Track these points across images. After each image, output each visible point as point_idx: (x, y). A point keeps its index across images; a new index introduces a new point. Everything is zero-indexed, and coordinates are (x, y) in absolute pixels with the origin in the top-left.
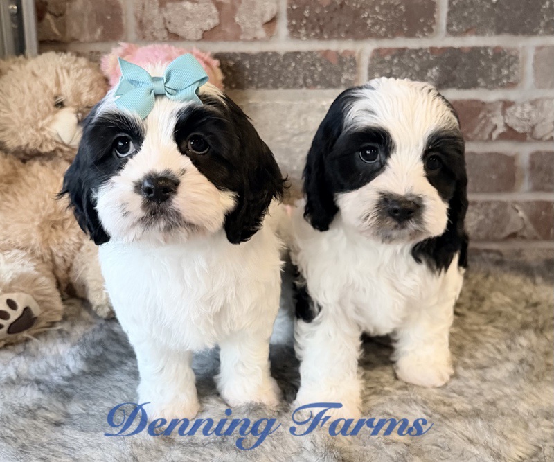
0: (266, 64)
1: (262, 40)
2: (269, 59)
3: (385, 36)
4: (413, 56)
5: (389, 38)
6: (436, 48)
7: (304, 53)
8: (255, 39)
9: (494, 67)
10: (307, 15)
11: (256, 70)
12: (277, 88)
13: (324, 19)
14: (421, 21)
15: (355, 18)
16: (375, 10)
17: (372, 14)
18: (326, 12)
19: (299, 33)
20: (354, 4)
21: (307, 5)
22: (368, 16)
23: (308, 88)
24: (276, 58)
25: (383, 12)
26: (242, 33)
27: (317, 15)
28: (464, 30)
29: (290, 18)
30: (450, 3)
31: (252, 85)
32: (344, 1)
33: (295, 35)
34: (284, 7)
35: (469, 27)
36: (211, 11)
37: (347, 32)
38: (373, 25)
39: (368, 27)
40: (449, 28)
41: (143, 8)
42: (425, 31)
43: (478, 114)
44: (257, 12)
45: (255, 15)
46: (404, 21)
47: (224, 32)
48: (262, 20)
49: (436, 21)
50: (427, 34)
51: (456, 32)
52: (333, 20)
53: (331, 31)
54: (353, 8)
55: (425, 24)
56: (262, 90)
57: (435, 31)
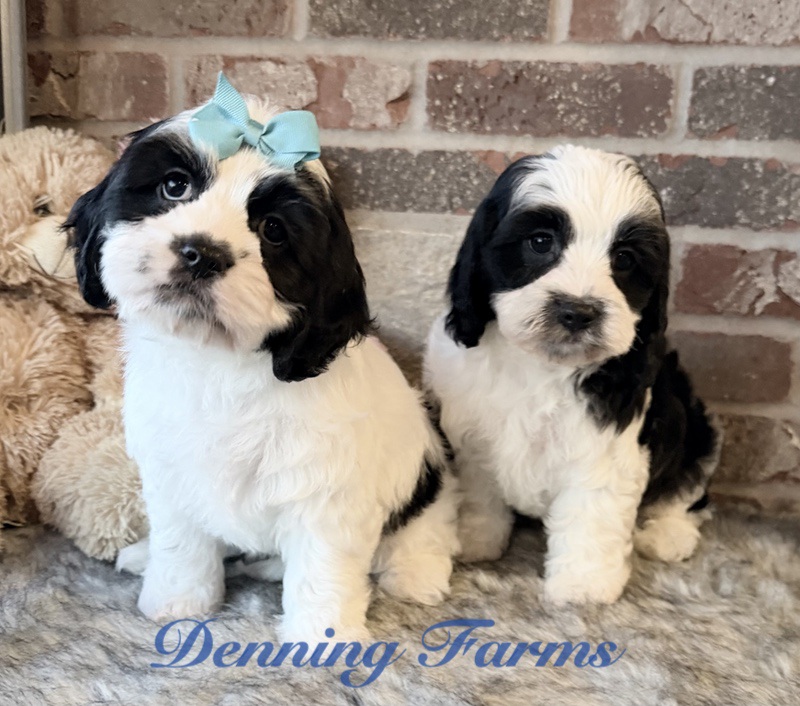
0: (389, 168)
1: (384, 130)
2: (394, 160)
3: (586, 133)
5: (592, 136)
6: (669, 156)
7: (451, 153)
8: (373, 127)
9: (766, 191)
10: (459, 91)
11: (372, 178)
12: (405, 209)
13: (486, 98)
14: (647, 109)
15: (538, 99)
16: (571, 89)
17: (567, 94)
18: (491, 87)
19: (445, 121)
20: (538, 77)
21: (461, 74)
22: (560, 98)
23: (454, 211)
24: (406, 159)
25: (585, 92)
26: (352, 116)
27: (475, 93)
28: (718, 129)
29: (431, 95)
30: (696, 82)
31: (364, 202)
32: (521, 71)
33: (438, 123)
34: (422, 76)
35: (725, 125)
36: (305, 78)
37: (524, 122)
38: (567, 113)
39: (559, 116)
40: (693, 124)
41: (199, 69)
42: (653, 128)
43: (734, 270)
44: (379, 82)
45: (376, 88)
46: (619, 108)
47: (325, 112)
48: (386, 96)
49: (672, 111)
50: (655, 132)
51: (705, 131)
52: (502, 102)
53: (497, 120)
54: (536, 84)
55: (653, 115)
56: (381, 210)
57: (669, 126)
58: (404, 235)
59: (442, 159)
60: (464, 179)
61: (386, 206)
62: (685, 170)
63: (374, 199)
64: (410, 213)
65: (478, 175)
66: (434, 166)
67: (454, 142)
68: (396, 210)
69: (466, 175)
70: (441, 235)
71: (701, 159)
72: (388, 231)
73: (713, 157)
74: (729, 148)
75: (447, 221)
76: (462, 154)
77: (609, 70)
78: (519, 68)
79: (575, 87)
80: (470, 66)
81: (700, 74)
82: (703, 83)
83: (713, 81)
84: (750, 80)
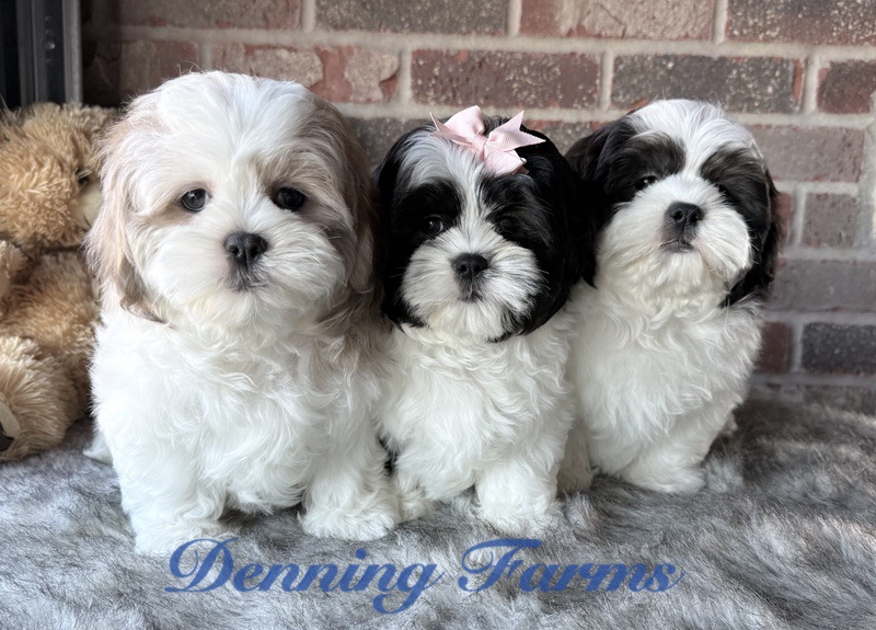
0: (382, 133)
1: (378, 103)
2: (386, 128)
3: (535, 105)
4: (570, 132)
5: (540, 108)
6: (597, 123)
8: (369, 101)
10: (437, 73)
11: (368, 141)
13: (458, 79)
14: (580, 87)
15: (497, 80)
16: (523, 72)
17: (519, 76)
18: (461, 70)
19: (427, 96)
20: (497, 63)
21: (438, 60)
22: (514, 79)
24: (395, 126)
25: (533, 74)
26: (351, 92)
27: (449, 75)
28: (632, 101)
29: (415, 76)
30: (616, 66)
32: (483, 60)
33: (421, 98)
34: (408, 61)
35: (638, 98)
36: (313, 61)
37: (486, 98)
38: (520, 90)
39: (514, 93)
40: (615, 98)
42: (585, 102)
44: (373, 66)
45: (371, 70)
46: (559, 87)
47: (330, 89)
48: (379, 77)
49: (599, 88)
50: (586, 104)
51: (623, 104)
52: (470, 82)
53: (467, 95)
54: (496, 69)
55: (584, 92)
57: (597, 100)
67: (431, 112)
77: (551, 58)
78: (483, 55)
79: (526, 70)
80: (444, 54)
81: (618, 60)
82: (621, 67)
83: (629, 65)
84: (655, 65)
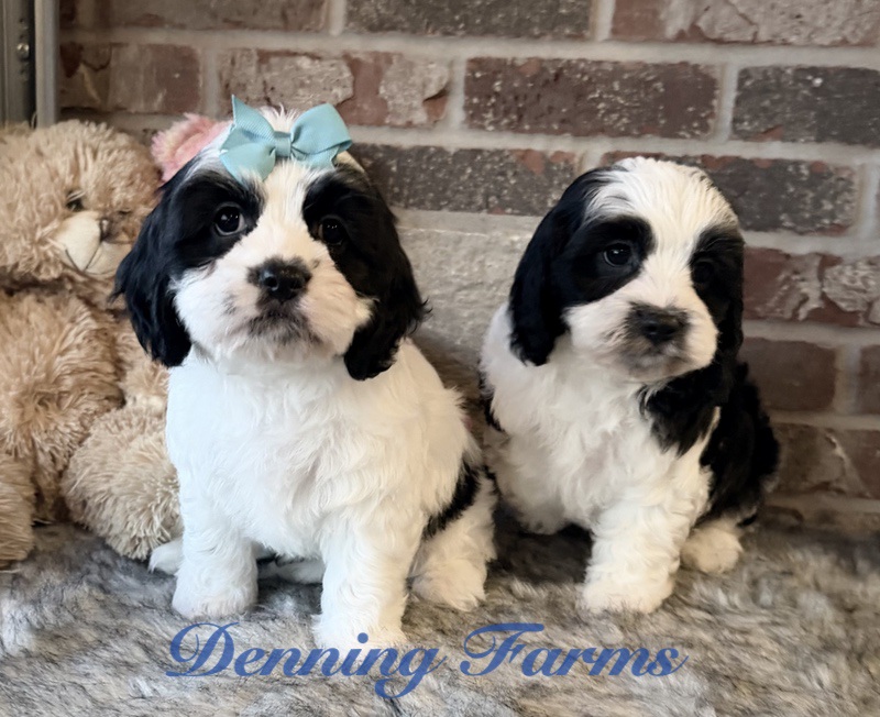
0: (424, 166)
1: (419, 128)
2: (429, 158)
3: (626, 134)
5: (633, 136)
6: (711, 157)
7: (488, 151)
8: (409, 125)
9: (811, 195)
10: (498, 89)
11: (407, 177)
12: (440, 208)
13: (526, 97)
14: (691, 109)
15: (578, 98)
16: (612, 88)
17: (608, 93)
18: (530, 85)
19: (483, 119)
20: (579, 76)
21: (500, 72)
22: (600, 97)
23: (491, 211)
24: (442, 157)
25: (627, 91)
26: (388, 113)
27: (514, 91)
28: (763, 130)
29: (469, 92)
30: (741, 82)
31: (399, 200)
32: (561, 69)
33: (475, 121)
34: (461, 73)
35: (770, 126)
36: (341, 74)
37: (563, 121)
38: (609, 112)
39: (600, 115)
40: (738, 125)
41: (233, 62)
42: (696, 128)
43: (778, 274)
44: (416, 79)
45: (413, 85)
46: (661, 108)
47: (360, 109)
48: (423, 93)
49: (716, 111)
50: (697, 132)
51: (749, 132)
52: (542, 100)
53: (536, 118)
54: (577, 82)
55: (696, 116)
56: (415, 209)
57: (712, 128)
58: (439, 234)
59: (479, 158)
60: (500, 178)
61: (420, 205)
62: (729, 171)
63: (408, 198)
64: (445, 213)
65: (515, 174)
66: (471, 164)
67: (490, 141)
68: (432, 209)
69: (503, 174)
70: (477, 234)
71: (744, 161)
72: (422, 230)
73: (759, 160)
74: (774, 150)
75: (483, 220)
76: (499, 152)
77: (651, 70)
78: (560, 66)
79: (616, 86)
80: (509, 63)
81: (745, 74)
82: (748, 83)
83: (759, 81)
84: (796, 81)
